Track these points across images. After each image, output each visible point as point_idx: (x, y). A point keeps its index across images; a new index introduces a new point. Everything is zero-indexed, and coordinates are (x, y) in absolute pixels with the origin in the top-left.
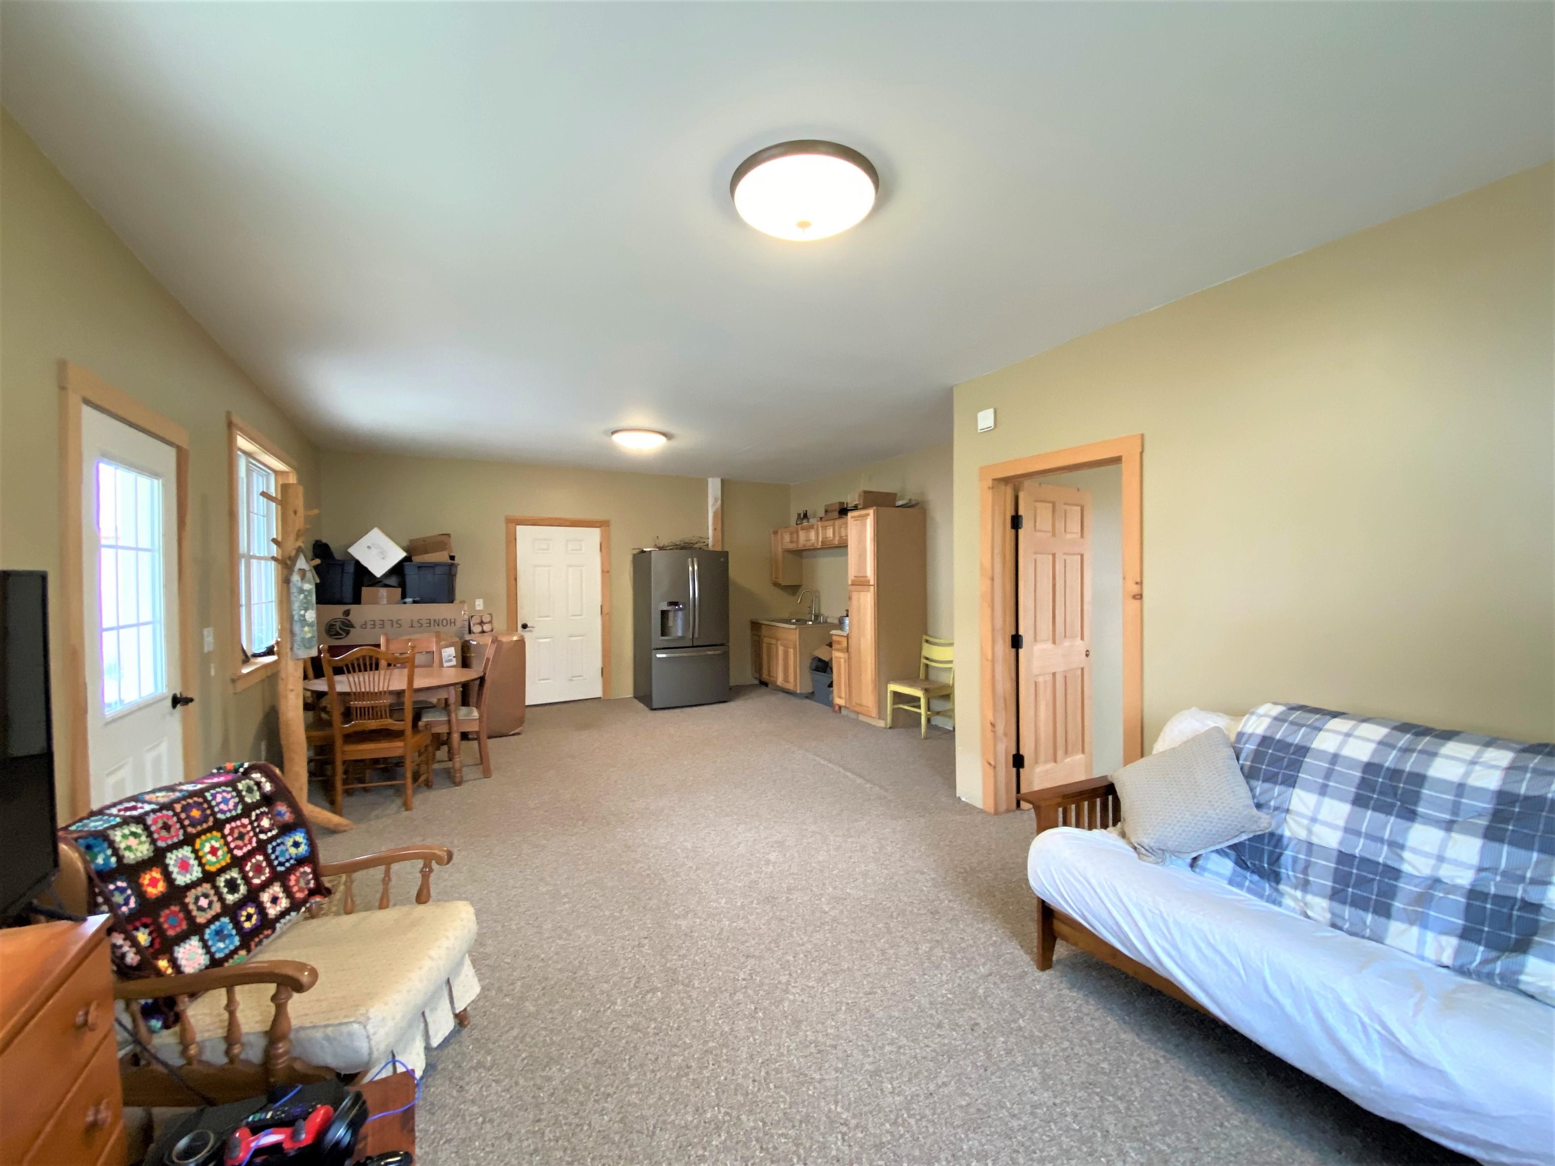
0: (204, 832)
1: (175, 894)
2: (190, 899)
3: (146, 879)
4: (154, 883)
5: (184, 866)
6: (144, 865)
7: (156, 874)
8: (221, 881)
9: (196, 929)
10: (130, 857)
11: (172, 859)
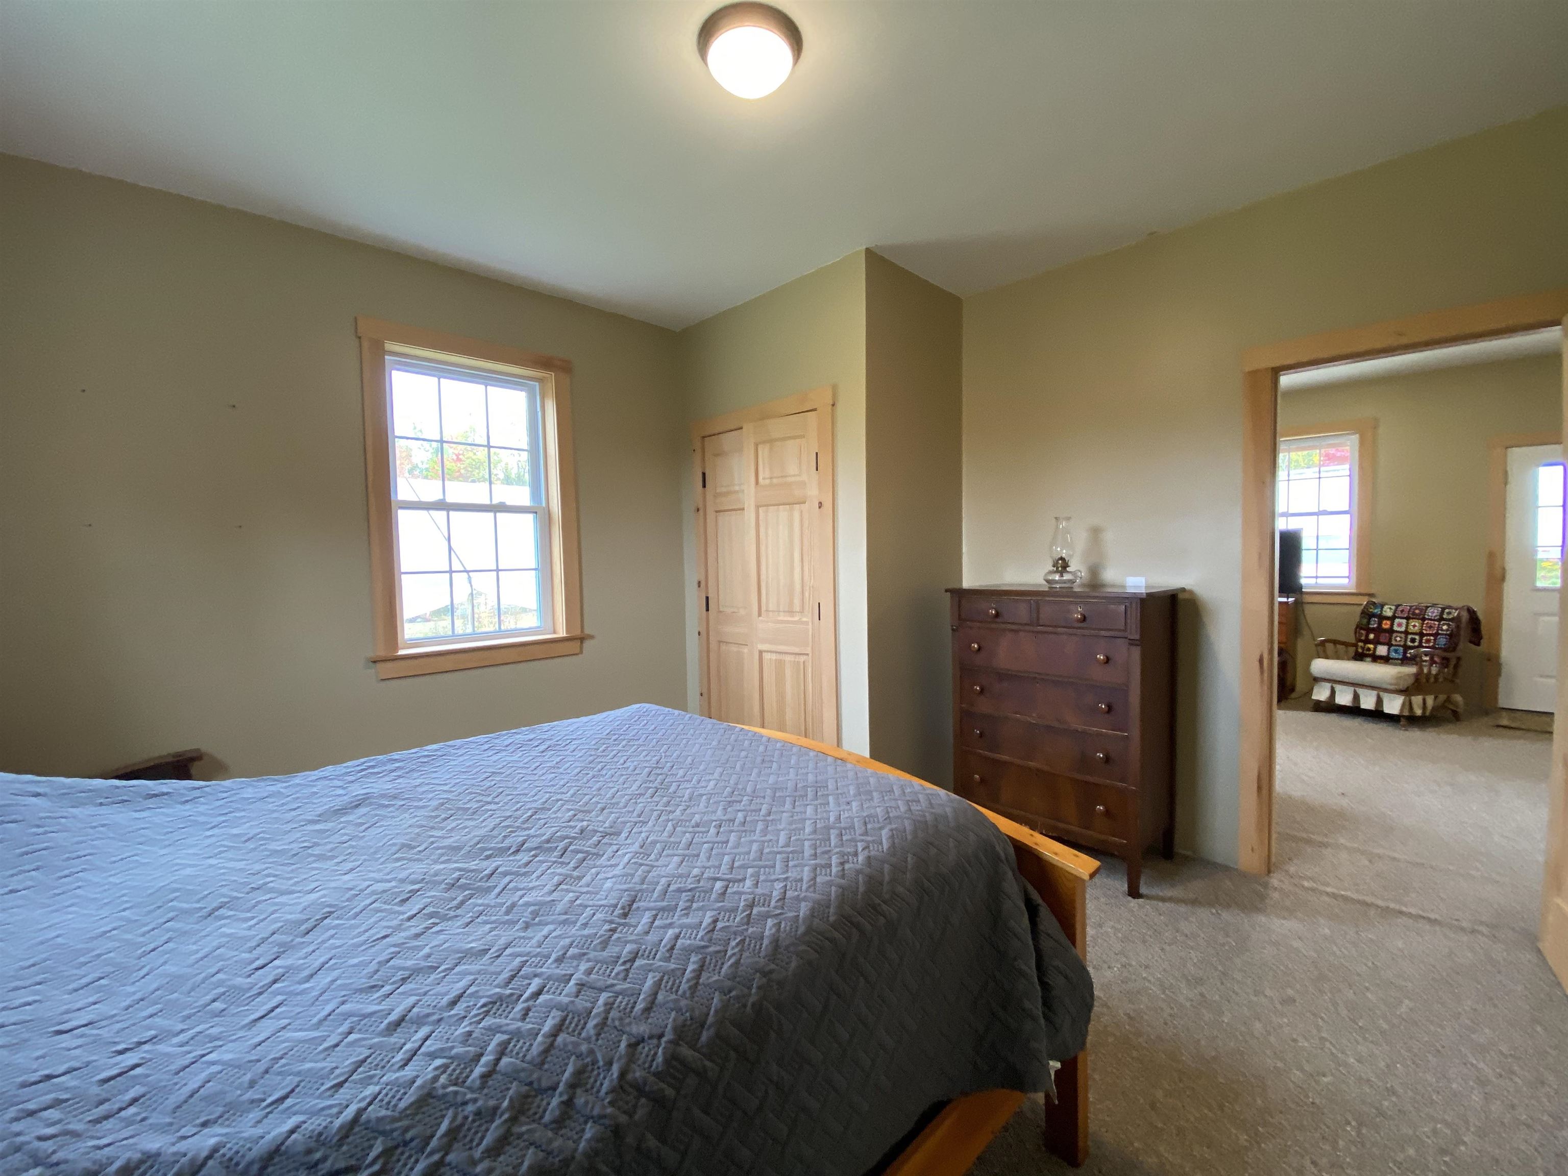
0: (1431, 620)
1: (1391, 631)
2: (1394, 635)
3: (1384, 622)
4: (1386, 624)
5: (1400, 625)
6: (1387, 618)
7: (1389, 622)
8: (1410, 637)
9: (1389, 645)
10: (1384, 613)
11: (1397, 621)
